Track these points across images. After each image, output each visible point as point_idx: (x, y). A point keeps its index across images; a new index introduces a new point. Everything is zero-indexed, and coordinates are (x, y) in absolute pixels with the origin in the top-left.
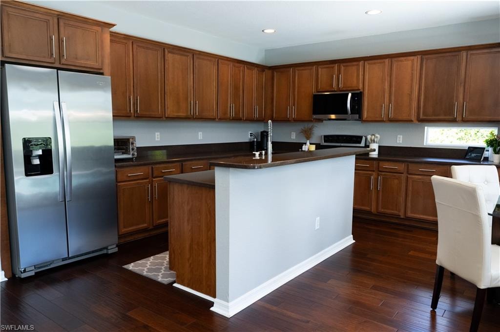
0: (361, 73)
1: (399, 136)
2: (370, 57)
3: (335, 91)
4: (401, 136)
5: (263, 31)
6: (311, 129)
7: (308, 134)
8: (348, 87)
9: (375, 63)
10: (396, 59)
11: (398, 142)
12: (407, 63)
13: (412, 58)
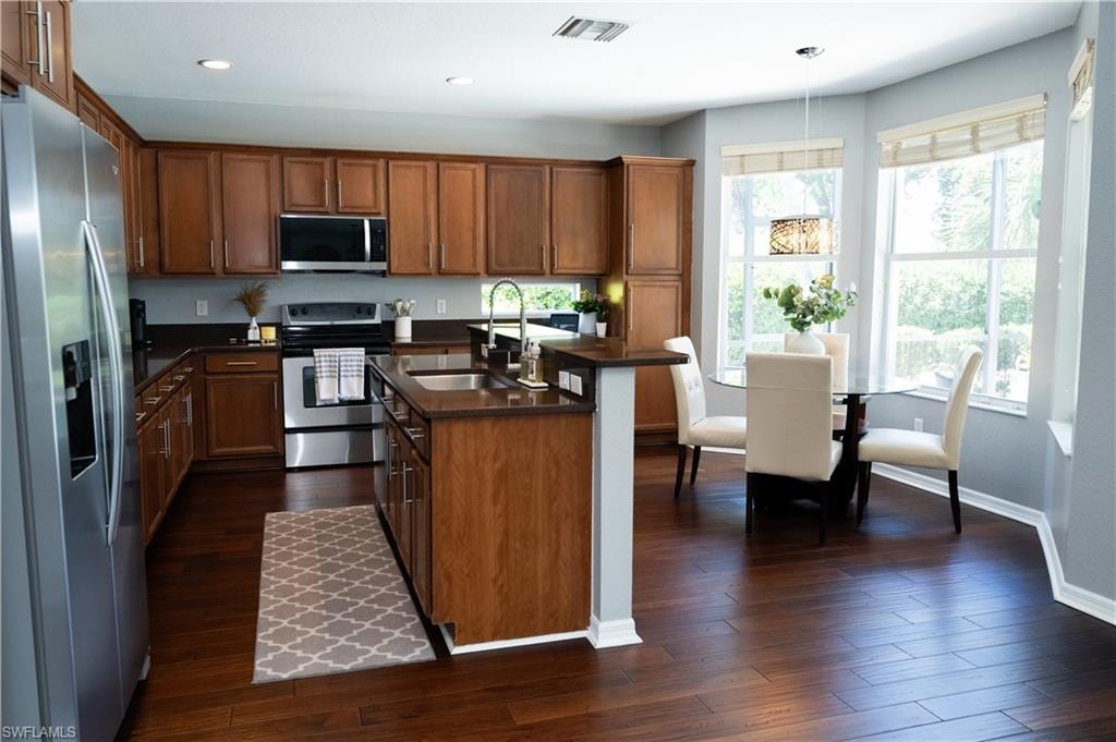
0: (382, 181)
1: (439, 301)
2: (399, 153)
3: (326, 213)
4: (444, 302)
5: (200, 63)
6: (260, 292)
7: (250, 302)
8: (357, 207)
9: (408, 167)
10: (446, 164)
11: (439, 311)
12: (465, 173)
13: (473, 166)
